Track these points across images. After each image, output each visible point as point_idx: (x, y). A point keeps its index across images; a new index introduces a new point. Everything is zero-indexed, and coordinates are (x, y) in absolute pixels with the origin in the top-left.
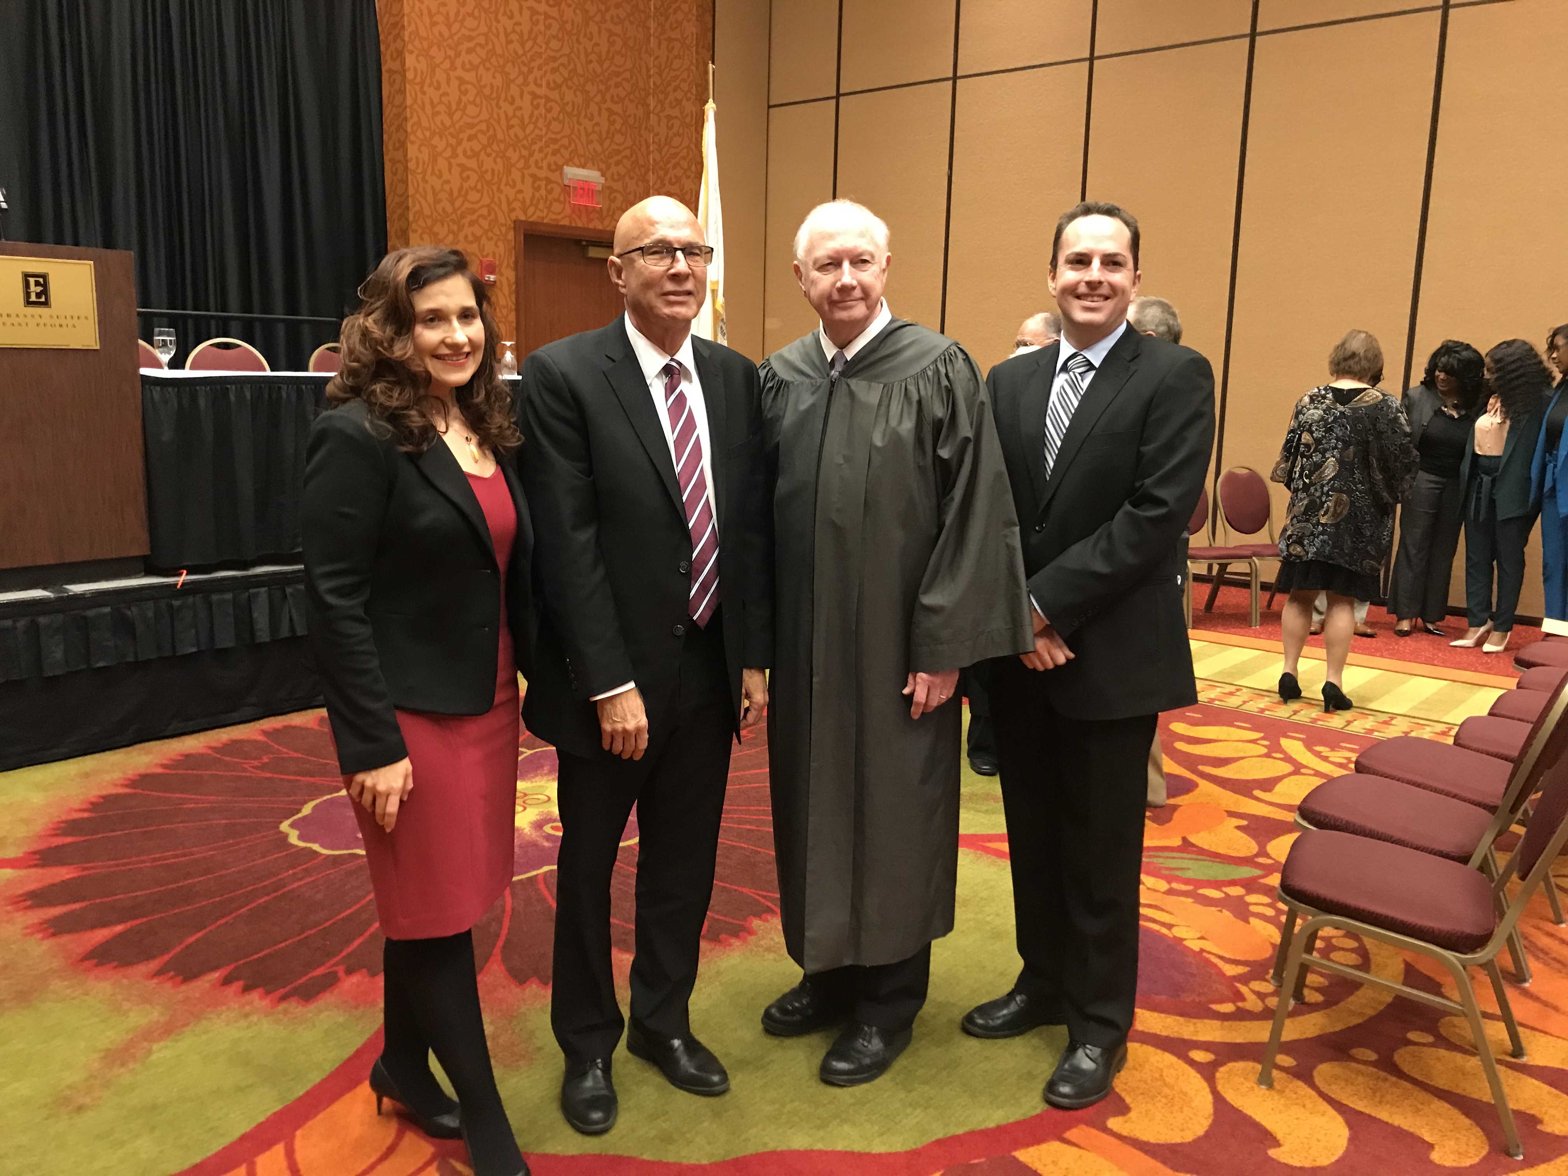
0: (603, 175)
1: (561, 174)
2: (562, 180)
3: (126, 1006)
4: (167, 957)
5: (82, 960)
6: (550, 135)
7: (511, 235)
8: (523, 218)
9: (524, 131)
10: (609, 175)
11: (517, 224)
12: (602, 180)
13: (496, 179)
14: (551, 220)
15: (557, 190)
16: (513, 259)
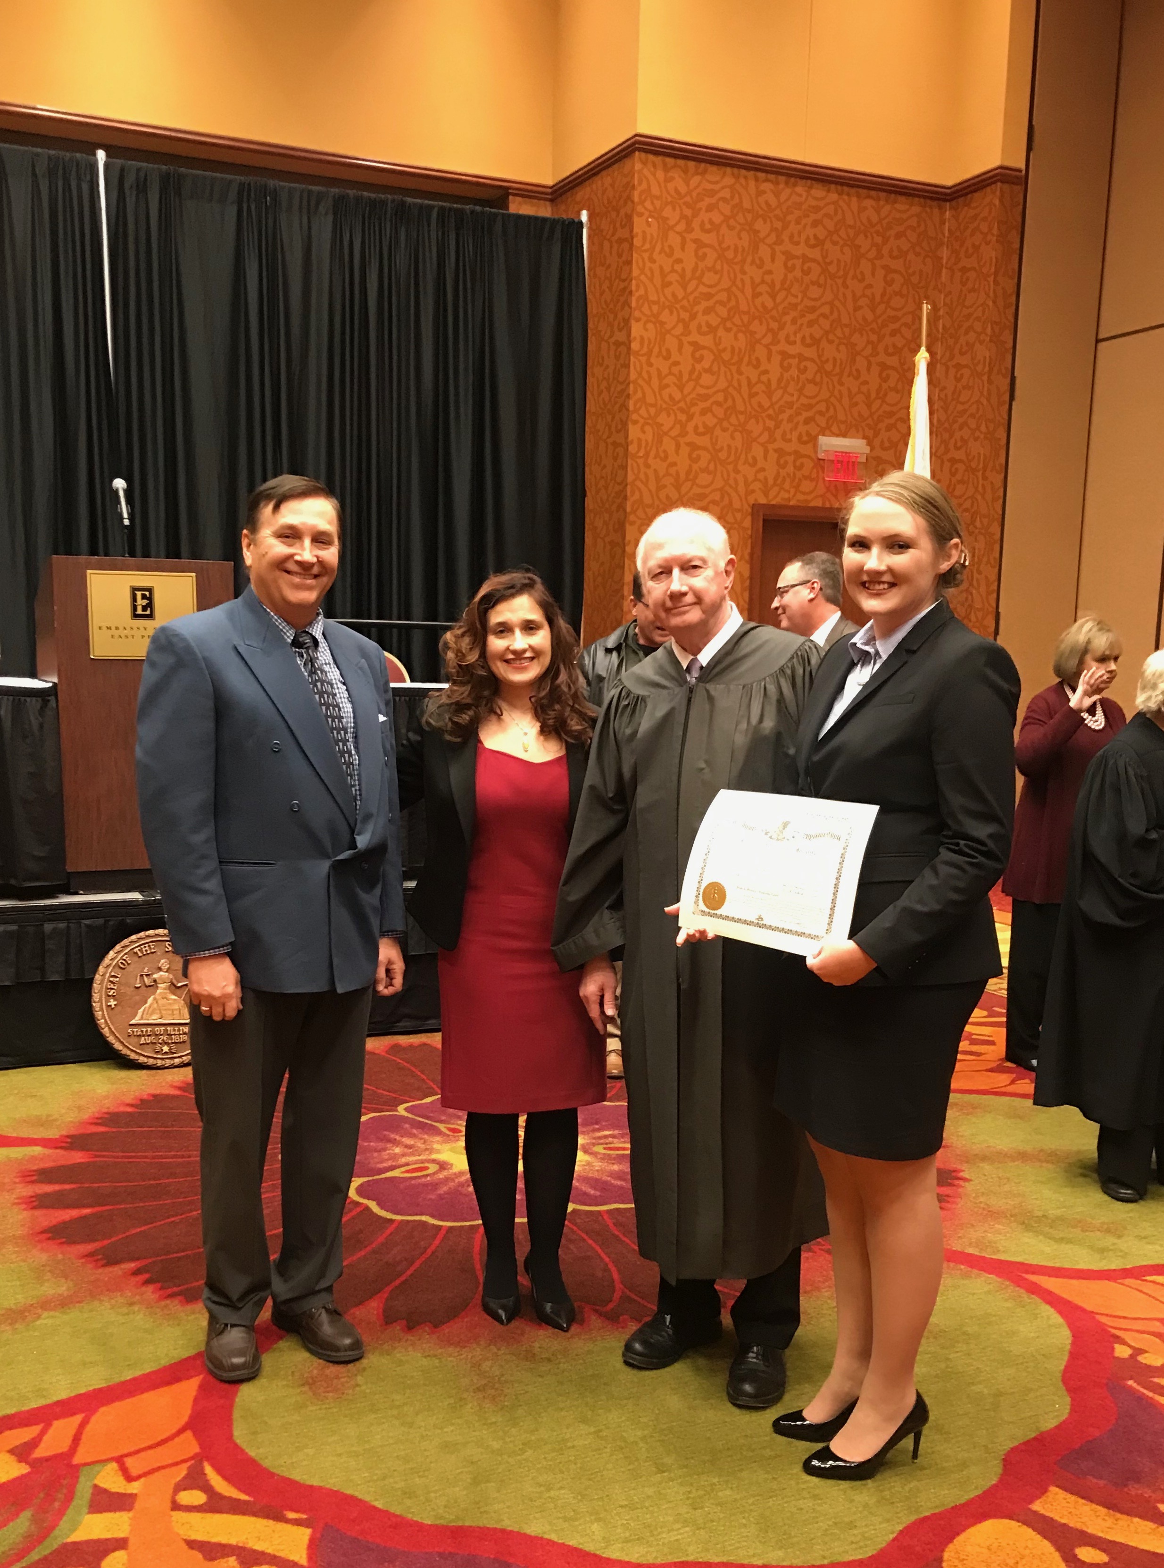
0: (869, 443)
1: (815, 446)
2: (816, 452)
3: (48, 1276)
4: (106, 1242)
5: (42, 1232)
6: (804, 400)
7: (747, 523)
8: (763, 501)
9: (770, 398)
10: (877, 442)
11: (756, 508)
12: (867, 450)
13: (732, 458)
14: (798, 501)
15: (809, 464)
16: (749, 550)
